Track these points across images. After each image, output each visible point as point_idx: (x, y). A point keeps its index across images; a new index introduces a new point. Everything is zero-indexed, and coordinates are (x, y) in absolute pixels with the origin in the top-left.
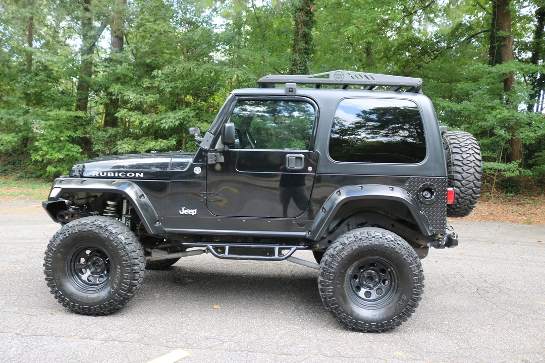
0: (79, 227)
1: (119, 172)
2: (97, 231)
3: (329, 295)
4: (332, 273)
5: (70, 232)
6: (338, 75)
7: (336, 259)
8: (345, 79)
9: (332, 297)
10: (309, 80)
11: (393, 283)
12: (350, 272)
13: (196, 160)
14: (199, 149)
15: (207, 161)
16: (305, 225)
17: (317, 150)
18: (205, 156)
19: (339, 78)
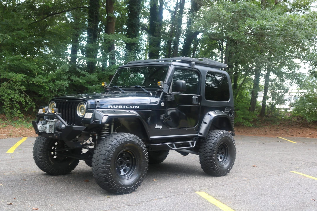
1: (126, 105)
8: (207, 62)
10: (197, 61)
13: (162, 99)
14: (162, 93)
15: (167, 99)
16: (198, 131)
17: (202, 95)
18: (166, 97)
19: (206, 61)
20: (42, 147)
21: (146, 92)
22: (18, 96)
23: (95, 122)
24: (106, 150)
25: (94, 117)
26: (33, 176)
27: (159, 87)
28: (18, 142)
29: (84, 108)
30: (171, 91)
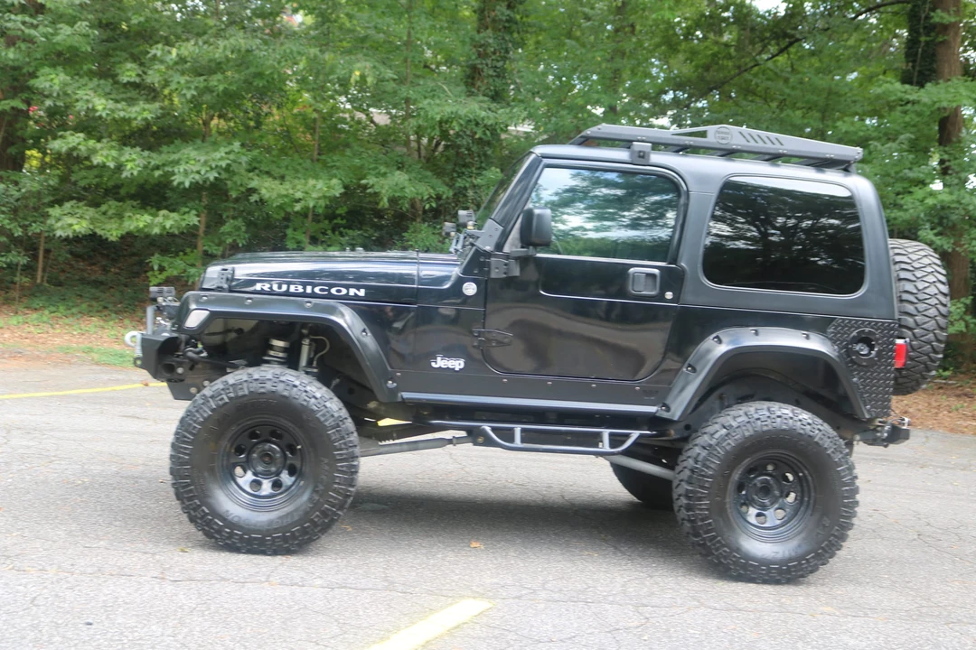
0: (251, 385)
1: (314, 285)
2: (286, 393)
3: (700, 514)
4: (708, 477)
5: (232, 395)
6: (722, 133)
7: (715, 452)
8: (734, 142)
9: (707, 518)
10: (673, 139)
11: (806, 499)
12: (736, 476)
13: (465, 271)
14: (472, 250)
15: (489, 272)
17: (684, 264)
18: (486, 264)
19: (723, 139)
30: (512, 244)
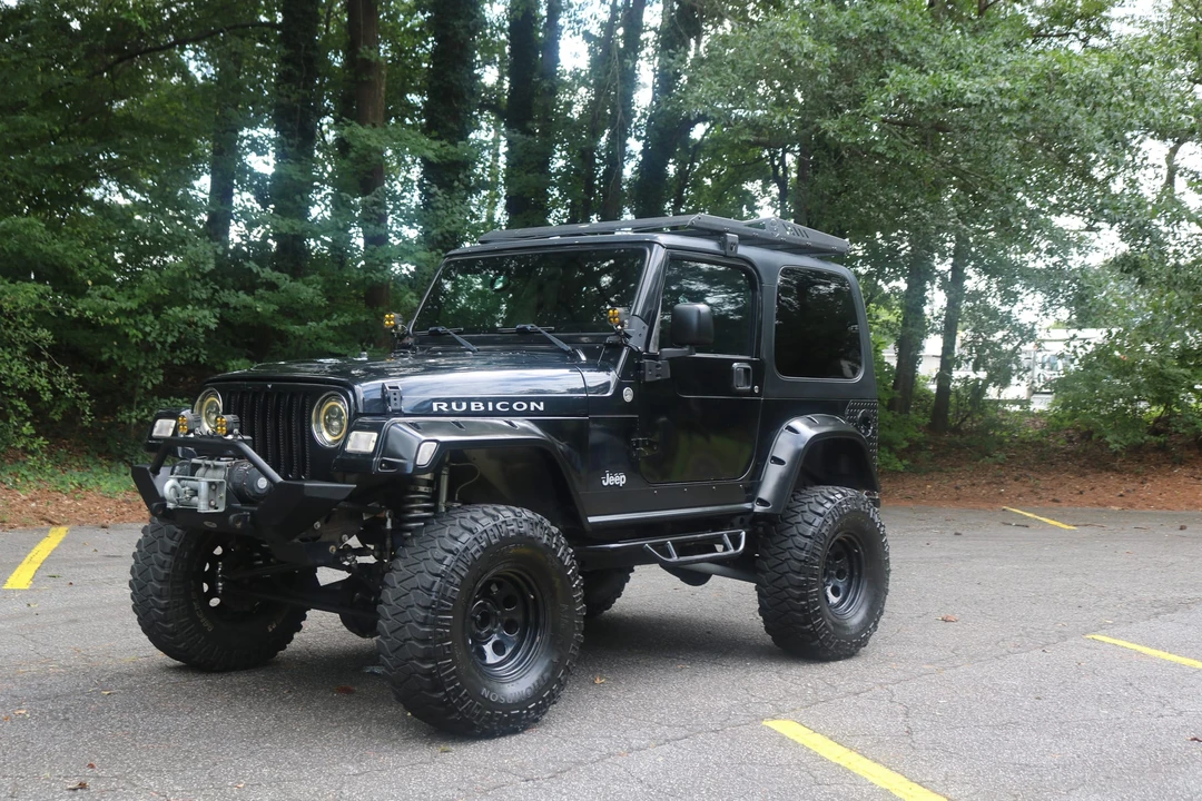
1: (495, 401)
10: (747, 230)
13: (624, 375)
14: (625, 352)
15: (643, 375)
16: (752, 490)
17: (764, 356)
18: (640, 367)
20: (167, 565)
21: (562, 351)
22: (24, 370)
23: (391, 464)
24: (435, 572)
25: (383, 445)
26: (134, 678)
27: (612, 329)
28: (38, 548)
29: (341, 414)
30: (655, 344)
